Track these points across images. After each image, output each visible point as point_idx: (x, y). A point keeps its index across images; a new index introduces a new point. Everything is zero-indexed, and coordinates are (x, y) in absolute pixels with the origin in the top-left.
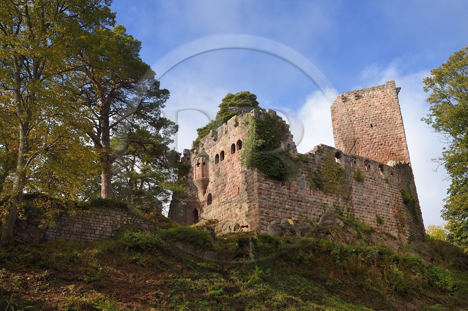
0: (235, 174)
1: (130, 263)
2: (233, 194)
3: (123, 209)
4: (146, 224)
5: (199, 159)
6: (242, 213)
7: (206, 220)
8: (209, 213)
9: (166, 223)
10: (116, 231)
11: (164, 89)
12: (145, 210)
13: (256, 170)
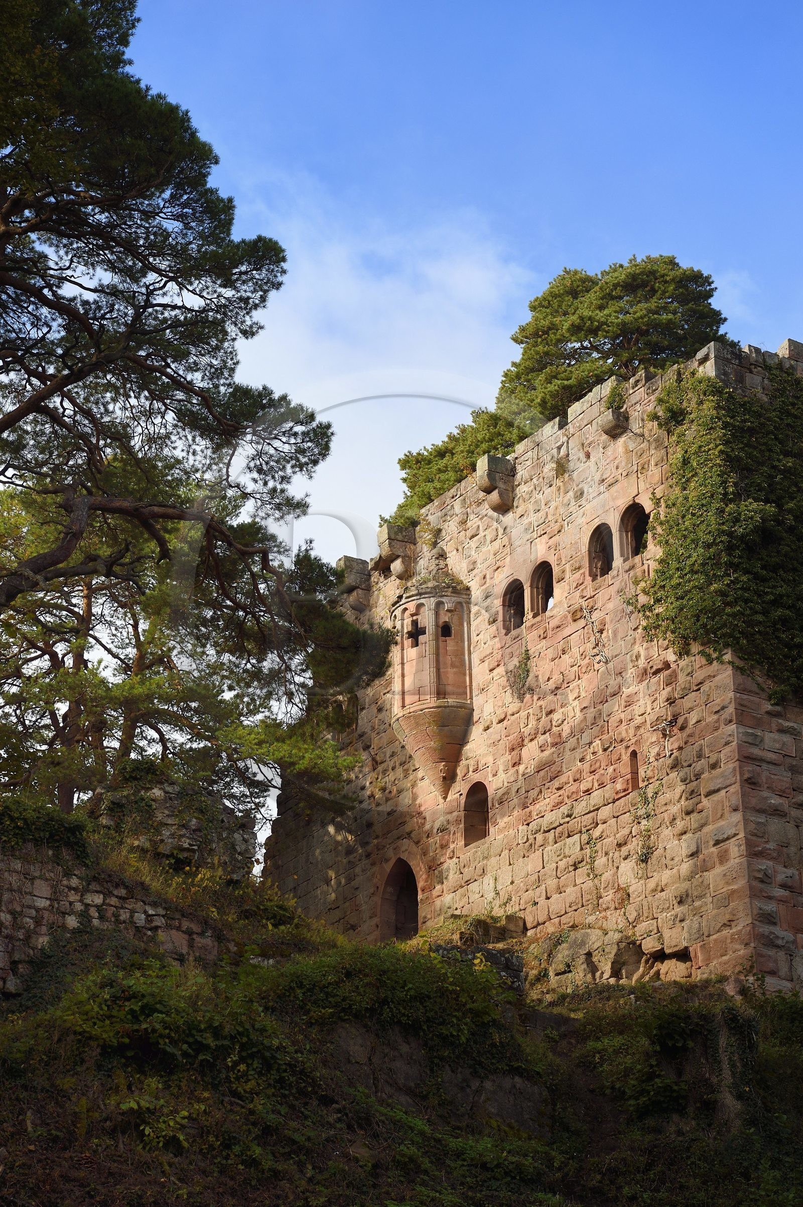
0: (613, 683)
1: (112, 1133)
2: (602, 785)
3: (66, 854)
4: (178, 929)
5: (422, 605)
6: (651, 884)
7: (460, 922)
8: (474, 887)
9: (275, 926)
10: (31, 962)
11: (260, 239)
12: (167, 857)
13: (728, 657)
